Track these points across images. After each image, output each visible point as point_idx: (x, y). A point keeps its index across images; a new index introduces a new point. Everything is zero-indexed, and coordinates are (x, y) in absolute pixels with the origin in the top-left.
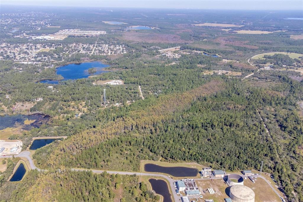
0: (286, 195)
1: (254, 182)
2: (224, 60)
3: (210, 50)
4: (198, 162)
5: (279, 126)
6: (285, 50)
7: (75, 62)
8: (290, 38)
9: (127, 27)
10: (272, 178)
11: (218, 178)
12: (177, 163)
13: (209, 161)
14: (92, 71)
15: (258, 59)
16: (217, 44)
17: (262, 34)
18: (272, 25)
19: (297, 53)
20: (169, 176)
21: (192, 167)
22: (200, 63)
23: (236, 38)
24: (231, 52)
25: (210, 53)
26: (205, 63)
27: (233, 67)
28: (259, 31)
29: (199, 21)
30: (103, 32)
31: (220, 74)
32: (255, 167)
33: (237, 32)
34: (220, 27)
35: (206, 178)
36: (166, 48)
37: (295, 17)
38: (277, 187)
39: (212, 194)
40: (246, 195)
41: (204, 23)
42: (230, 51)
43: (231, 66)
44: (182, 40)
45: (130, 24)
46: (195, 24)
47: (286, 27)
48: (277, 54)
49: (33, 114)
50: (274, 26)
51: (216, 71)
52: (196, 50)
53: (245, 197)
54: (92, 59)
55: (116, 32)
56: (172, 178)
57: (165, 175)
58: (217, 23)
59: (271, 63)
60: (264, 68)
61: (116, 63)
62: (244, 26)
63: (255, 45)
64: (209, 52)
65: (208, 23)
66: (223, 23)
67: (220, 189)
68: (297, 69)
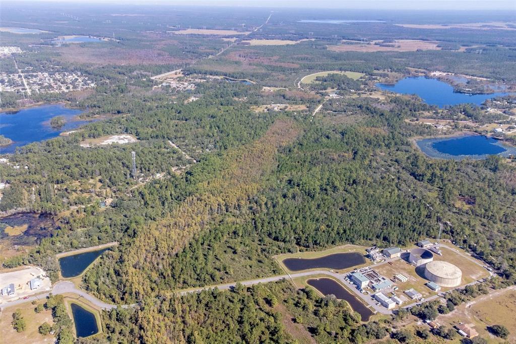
0: (487, 263)
1: (441, 255)
2: (264, 88)
3: (233, 73)
4: (353, 242)
5: (411, 175)
6: (337, 67)
7: (7, 109)
8: (328, 49)
9: (55, 39)
10: (455, 244)
11: (395, 259)
12: (325, 250)
13: (366, 239)
14: (59, 123)
15: (311, 83)
16: (236, 63)
17: (288, 45)
18: (290, 31)
19: (353, 71)
20: (332, 271)
21: (350, 251)
22: (235, 95)
23: (257, 53)
24: (266, 75)
25: (236, 78)
26: (244, 95)
27: (287, 97)
28: (277, 40)
29: (177, 26)
30: (14, 50)
31: (277, 110)
32: (427, 235)
33: (249, 43)
34: (217, 35)
35: (380, 262)
36: (160, 74)
37: (310, 18)
38: (470, 255)
39: (405, 281)
40: (452, 272)
41: (185, 30)
42: (264, 74)
43: (284, 97)
44: (175, 58)
45: (54, 32)
46: (173, 32)
47: (311, 34)
48: (332, 74)
49: (11, 215)
50: (293, 32)
51: (269, 106)
52: (211, 75)
53: (452, 275)
54: (38, 102)
55: (40, 48)
56: (337, 273)
57: (323, 270)
58: (207, 29)
59: (333, 88)
60: (329, 96)
61: (93, 105)
62: (251, 32)
63: (293, 63)
64: (233, 77)
65: (191, 28)
66: (217, 28)
67: (410, 273)
68: (371, 94)
